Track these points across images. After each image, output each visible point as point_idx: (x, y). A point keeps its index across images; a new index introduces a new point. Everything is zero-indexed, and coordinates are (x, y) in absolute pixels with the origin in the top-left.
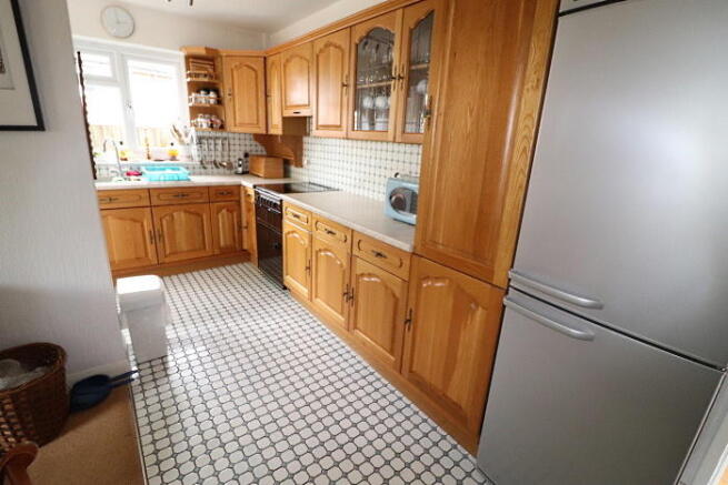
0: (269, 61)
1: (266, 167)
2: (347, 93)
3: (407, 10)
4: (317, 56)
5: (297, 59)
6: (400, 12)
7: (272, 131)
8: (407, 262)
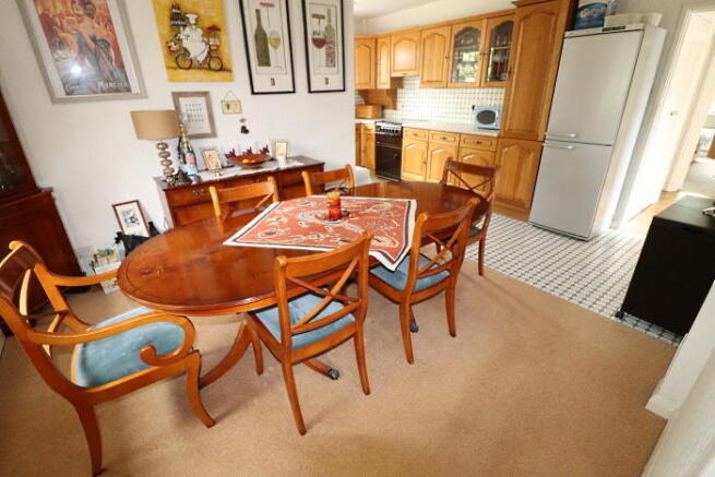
0: (380, 41)
1: (373, 111)
2: (448, 62)
3: (491, 20)
4: (425, 41)
5: (406, 41)
6: (485, 21)
7: (380, 87)
8: (494, 142)
